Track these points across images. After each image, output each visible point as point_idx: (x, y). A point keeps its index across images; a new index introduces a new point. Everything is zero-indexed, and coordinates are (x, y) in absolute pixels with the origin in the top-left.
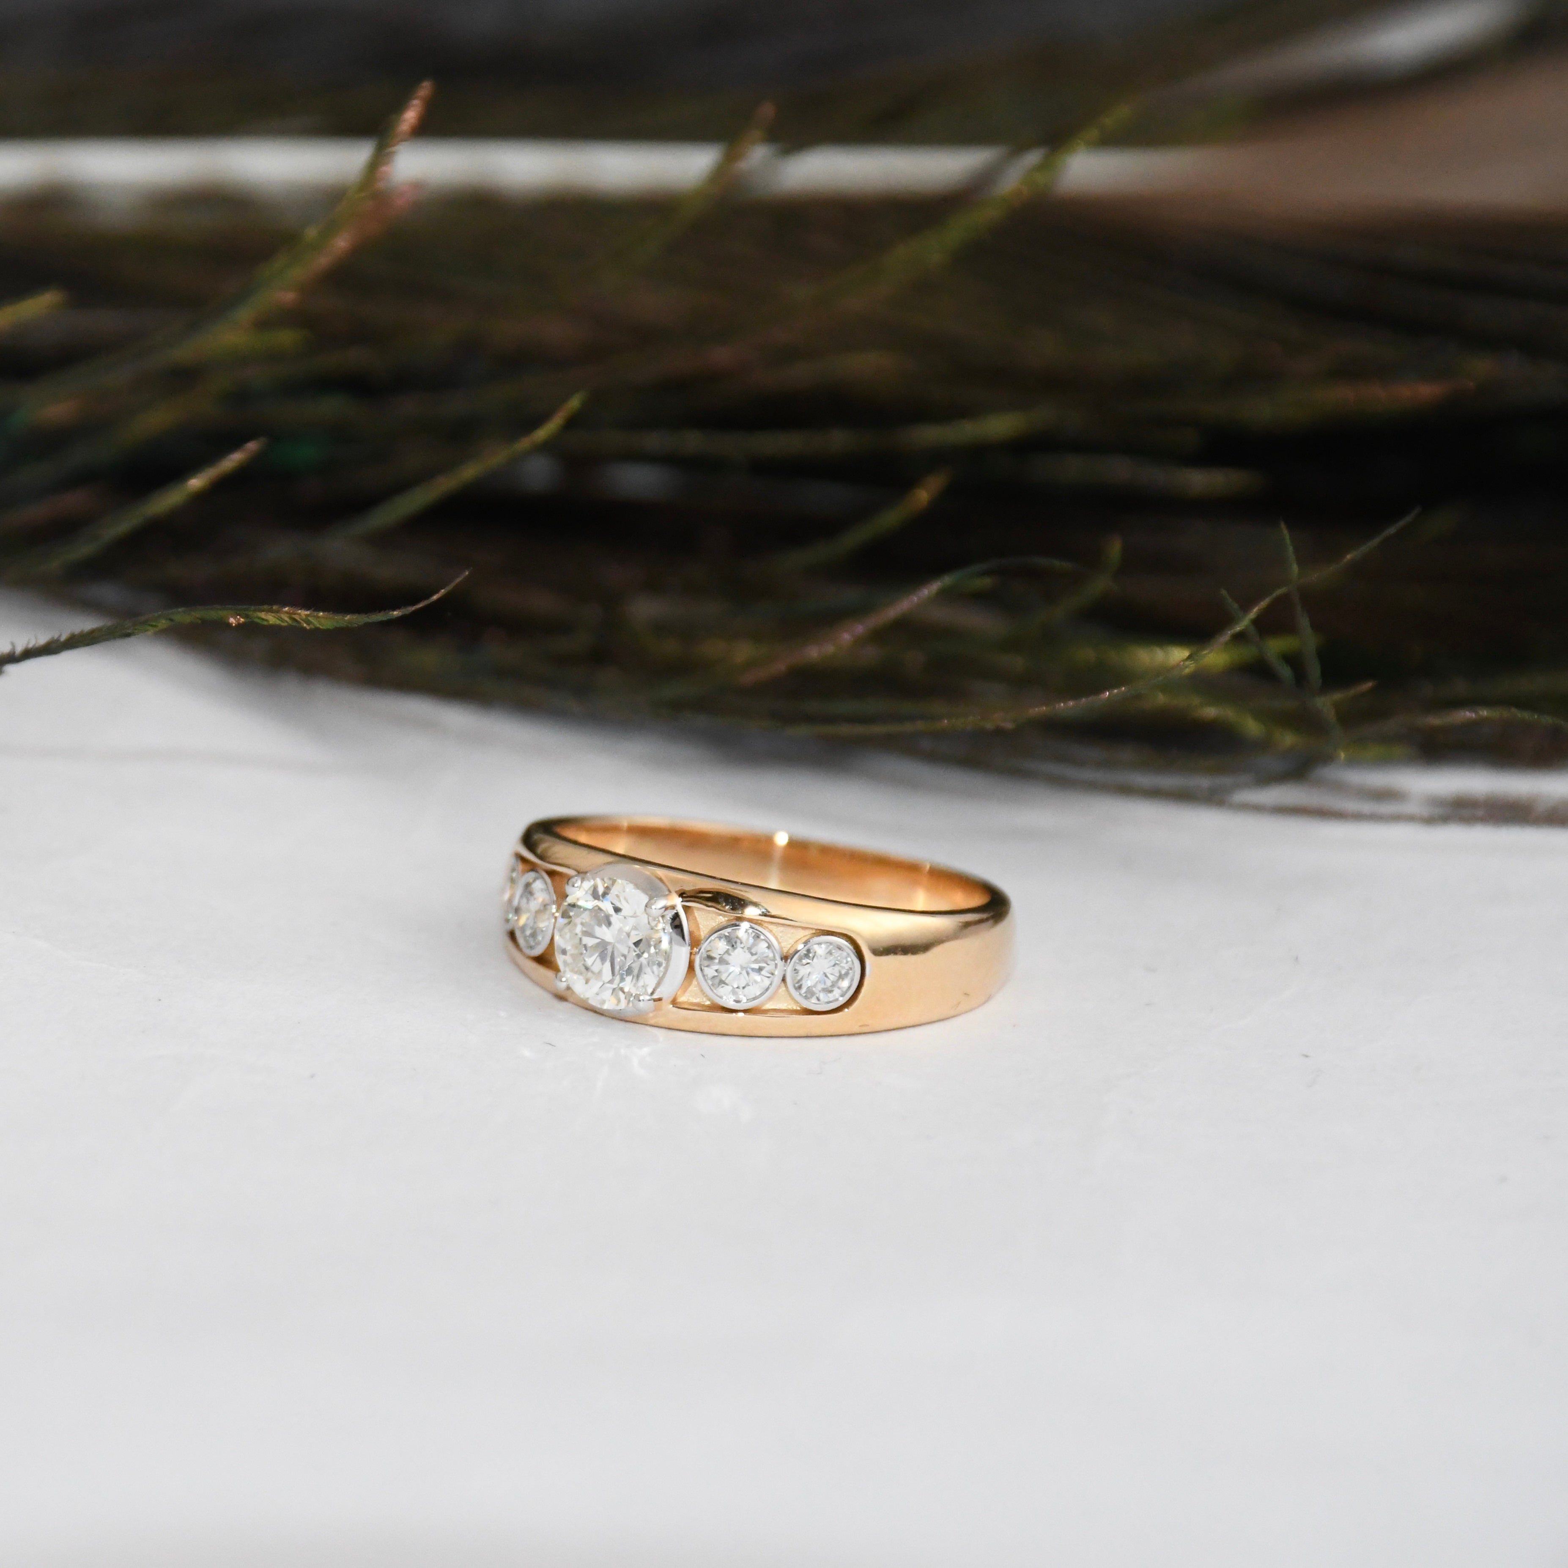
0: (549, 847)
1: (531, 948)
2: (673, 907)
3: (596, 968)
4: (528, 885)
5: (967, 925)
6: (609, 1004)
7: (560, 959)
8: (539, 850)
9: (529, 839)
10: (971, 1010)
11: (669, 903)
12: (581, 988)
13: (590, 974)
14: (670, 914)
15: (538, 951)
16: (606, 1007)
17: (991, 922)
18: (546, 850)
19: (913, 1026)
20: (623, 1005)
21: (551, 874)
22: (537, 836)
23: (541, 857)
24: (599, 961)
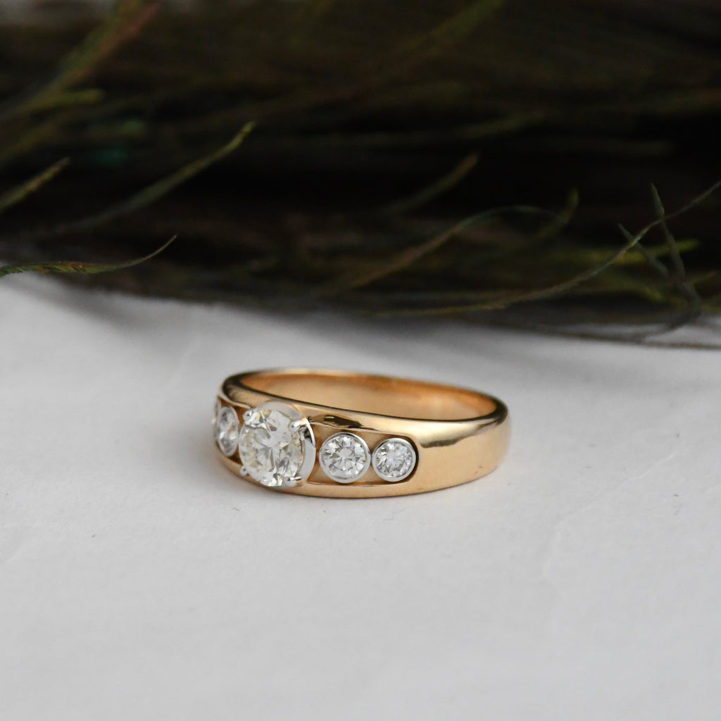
0: (237, 392)
1: (228, 451)
2: (304, 426)
3: (262, 462)
4: (224, 415)
5: (482, 426)
6: (272, 483)
7: (242, 457)
8: (231, 394)
9: (226, 388)
10: (485, 475)
11: (303, 424)
12: (255, 475)
13: (260, 467)
14: (304, 429)
15: (231, 453)
16: (270, 485)
17: (496, 423)
18: (234, 394)
19: (451, 487)
20: (280, 483)
21: (237, 409)
22: (230, 386)
23: (231, 399)
24: (264, 458)
